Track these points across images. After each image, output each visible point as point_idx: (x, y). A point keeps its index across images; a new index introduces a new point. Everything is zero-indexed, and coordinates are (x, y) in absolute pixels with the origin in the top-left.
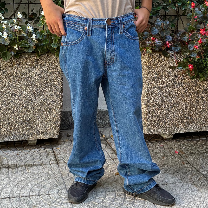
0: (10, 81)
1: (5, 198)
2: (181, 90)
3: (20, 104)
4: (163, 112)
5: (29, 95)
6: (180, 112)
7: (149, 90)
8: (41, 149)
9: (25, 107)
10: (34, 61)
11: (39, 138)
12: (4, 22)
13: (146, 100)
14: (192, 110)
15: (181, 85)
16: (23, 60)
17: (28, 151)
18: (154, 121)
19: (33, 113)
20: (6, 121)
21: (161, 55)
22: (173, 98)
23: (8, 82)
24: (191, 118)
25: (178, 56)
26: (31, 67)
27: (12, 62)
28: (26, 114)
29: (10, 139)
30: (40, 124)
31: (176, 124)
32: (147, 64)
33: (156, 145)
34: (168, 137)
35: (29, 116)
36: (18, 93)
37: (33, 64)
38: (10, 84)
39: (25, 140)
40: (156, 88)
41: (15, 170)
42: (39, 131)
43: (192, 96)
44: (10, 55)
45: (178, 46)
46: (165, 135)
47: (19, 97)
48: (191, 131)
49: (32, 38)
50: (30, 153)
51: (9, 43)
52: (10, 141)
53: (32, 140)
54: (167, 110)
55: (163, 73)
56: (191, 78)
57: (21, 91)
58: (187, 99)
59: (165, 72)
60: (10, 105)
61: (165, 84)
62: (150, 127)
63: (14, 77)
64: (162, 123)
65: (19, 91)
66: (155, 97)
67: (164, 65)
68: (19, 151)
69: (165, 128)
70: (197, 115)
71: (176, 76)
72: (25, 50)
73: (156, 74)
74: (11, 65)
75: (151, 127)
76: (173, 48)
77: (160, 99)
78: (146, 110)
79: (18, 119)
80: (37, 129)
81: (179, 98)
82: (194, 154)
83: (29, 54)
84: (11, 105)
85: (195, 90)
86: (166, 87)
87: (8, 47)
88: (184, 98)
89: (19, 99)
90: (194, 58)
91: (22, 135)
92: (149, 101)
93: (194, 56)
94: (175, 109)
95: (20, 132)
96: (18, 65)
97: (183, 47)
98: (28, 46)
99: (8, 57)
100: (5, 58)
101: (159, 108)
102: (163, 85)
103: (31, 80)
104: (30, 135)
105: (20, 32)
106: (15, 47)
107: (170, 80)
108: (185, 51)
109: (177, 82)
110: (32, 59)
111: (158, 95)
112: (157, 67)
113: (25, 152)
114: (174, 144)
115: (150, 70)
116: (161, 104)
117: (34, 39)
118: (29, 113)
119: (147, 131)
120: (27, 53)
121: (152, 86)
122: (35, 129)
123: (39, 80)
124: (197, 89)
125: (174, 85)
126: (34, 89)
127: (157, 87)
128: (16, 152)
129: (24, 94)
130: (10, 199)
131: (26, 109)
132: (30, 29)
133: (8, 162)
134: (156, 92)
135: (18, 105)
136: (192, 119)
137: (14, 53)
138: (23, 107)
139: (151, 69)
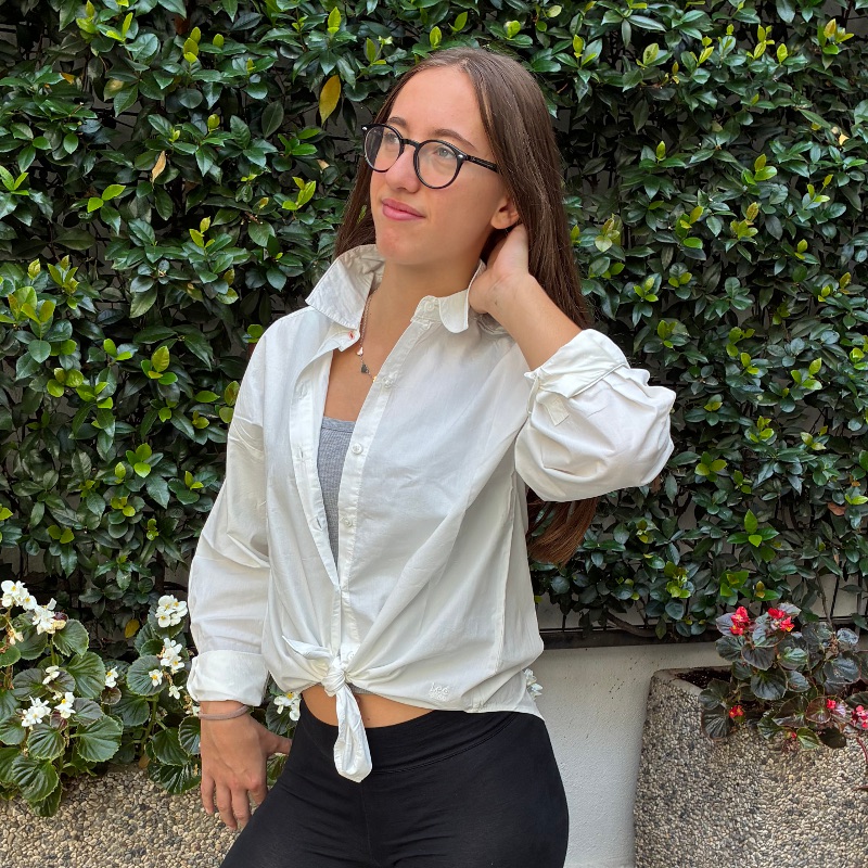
15: (857, 831)
32: (773, 771)
40: (787, 847)
61: (815, 832)
71: (847, 804)
86: (817, 839)
107: (831, 816)
109: (850, 823)
112: (799, 779)
115: (779, 790)
121: (779, 842)
125: (840, 834)
127: (790, 842)
139: (782, 785)
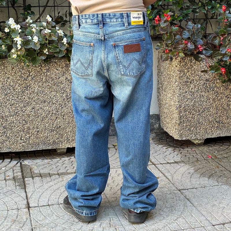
0: (39, 87)
1: (44, 206)
2: (213, 94)
3: (50, 111)
4: (195, 116)
5: (59, 101)
6: (211, 116)
7: (181, 95)
8: (71, 157)
9: (55, 114)
10: (64, 66)
11: (69, 146)
12: (34, 26)
13: (177, 105)
14: (223, 115)
15: (212, 89)
16: (53, 65)
17: (58, 160)
18: (186, 126)
19: (63, 120)
20: (34, 129)
21: (192, 59)
22: (205, 102)
23: (37, 88)
24: (222, 122)
25: (209, 60)
26: (61, 72)
27: (41, 67)
28: (56, 121)
29: (39, 148)
30: (70, 131)
31: (207, 129)
32: (179, 69)
33: (188, 150)
34: (199, 143)
35: (59, 123)
36: (48, 99)
37: (63, 69)
38: (39, 90)
39: (54, 148)
40: (187, 93)
41: (48, 179)
42: (69, 139)
43: (223, 100)
44: (40, 60)
45: (209, 49)
46: (196, 140)
47: (48, 103)
48: (221, 136)
49: (63, 42)
50: (61, 161)
51: (40, 47)
52: (39, 149)
53: (62, 148)
54: (198, 115)
55: (194, 77)
56: (222, 82)
57: (51, 98)
58: (218, 103)
59: (196, 76)
60: (39, 112)
61: (197, 88)
62: (181, 132)
63: (43, 83)
64: (193, 128)
65: (49, 97)
66: (187, 101)
67: (195, 69)
68: (48, 160)
69: (196, 133)
70: (228, 119)
71: (207, 80)
72: (56, 55)
73: (187, 78)
74: (41, 70)
75: (183, 132)
76: (204, 52)
77: (192, 104)
78: (178, 115)
79: (48, 127)
80: (67, 137)
81: (210, 102)
82: (227, 158)
83: (59, 58)
84: (41, 112)
85: (225, 94)
86: (198, 91)
87: (37, 52)
88: (215, 103)
89: (49, 106)
90: (226, 61)
91: (51, 144)
92: (180, 107)
93: (226, 60)
94: (206, 114)
95: (49, 140)
96: (48, 70)
97: (214, 51)
98: (58, 50)
99: (38, 62)
100: (34, 63)
101: (191, 113)
102: (194, 89)
103: (61, 86)
104: (59, 143)
105: (50, 36)
106: (45, 52)
107: (202, 84)
108: (216, 55)
109: (208, 87)
110: (62, 64)
111: (189, 100)
112: (189, 71)
113: (55, 160)
114: (205, 149)
115: (182, 75)
116: (193, 109)
117: (65, 44)
118: (59, 120)
119: (179, 136)
120: (57, 58)
121: (184, 91)
122: (66, 136)
123: (69, 86)
124: (227, 93)
125: (205, 90)
126: (64, 95)
127: (188, 91)
128: (46, 161)
129: (54, 101)
130: (49, 206)
131: (55, 116)
132: (61, 32)
133: (40, 171)
134: (187, 96)
135: (48, 112)
136: (223, 124)
137: (44, 58)
138: (53, 114)
139: (183, 73)
